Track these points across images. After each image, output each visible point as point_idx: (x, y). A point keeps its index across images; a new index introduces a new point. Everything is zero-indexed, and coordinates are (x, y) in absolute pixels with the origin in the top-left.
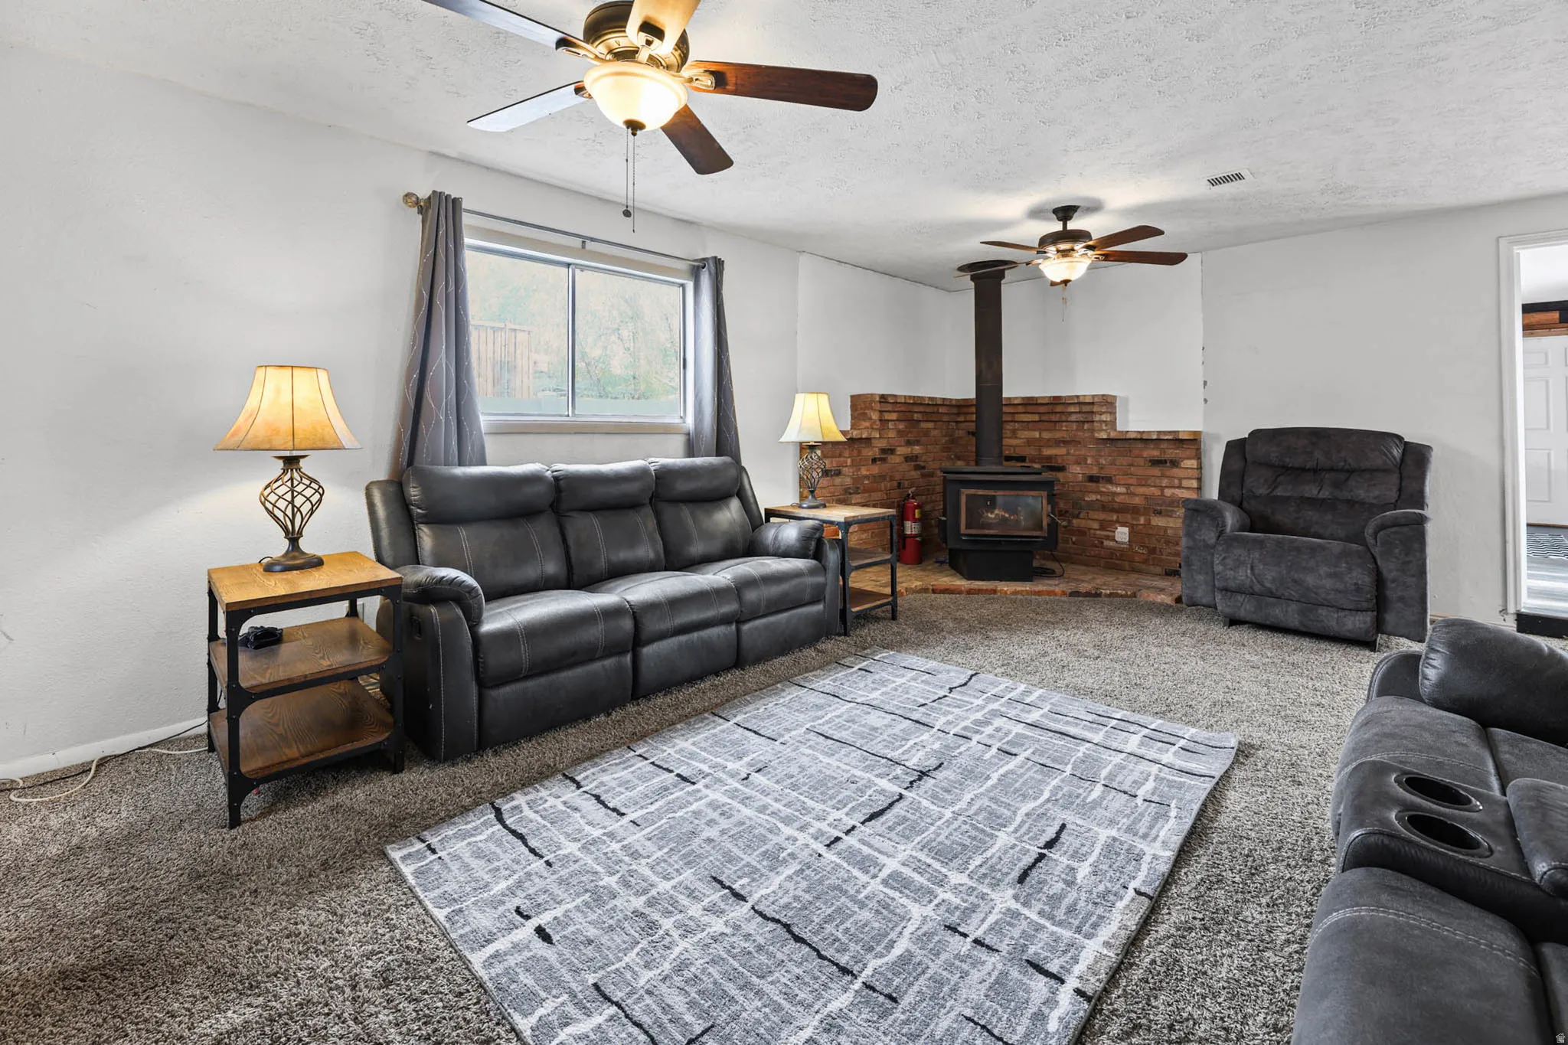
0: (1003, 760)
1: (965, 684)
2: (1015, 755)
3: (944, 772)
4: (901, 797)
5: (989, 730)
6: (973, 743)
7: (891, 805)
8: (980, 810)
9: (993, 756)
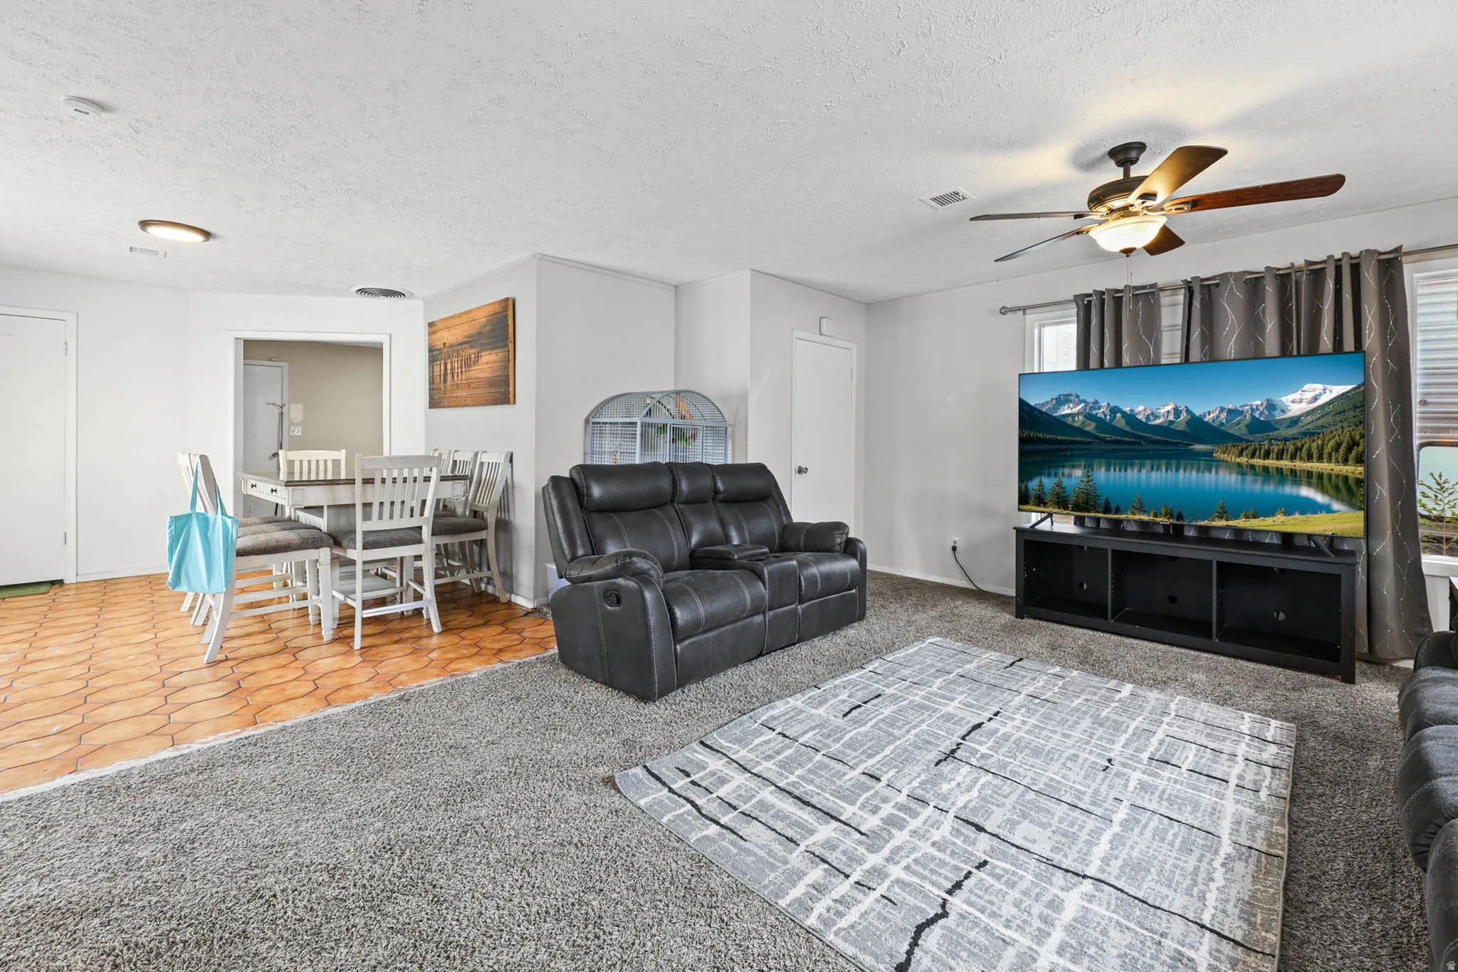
0: (877, 769)
1: (920, 929)
2: (864, 773)
3: (932, 758)
4: (963, 738)
5: (887, 810)
6: (905, 791)
7: (969, 733)
8: (900, 728)
9: (886, 773)
